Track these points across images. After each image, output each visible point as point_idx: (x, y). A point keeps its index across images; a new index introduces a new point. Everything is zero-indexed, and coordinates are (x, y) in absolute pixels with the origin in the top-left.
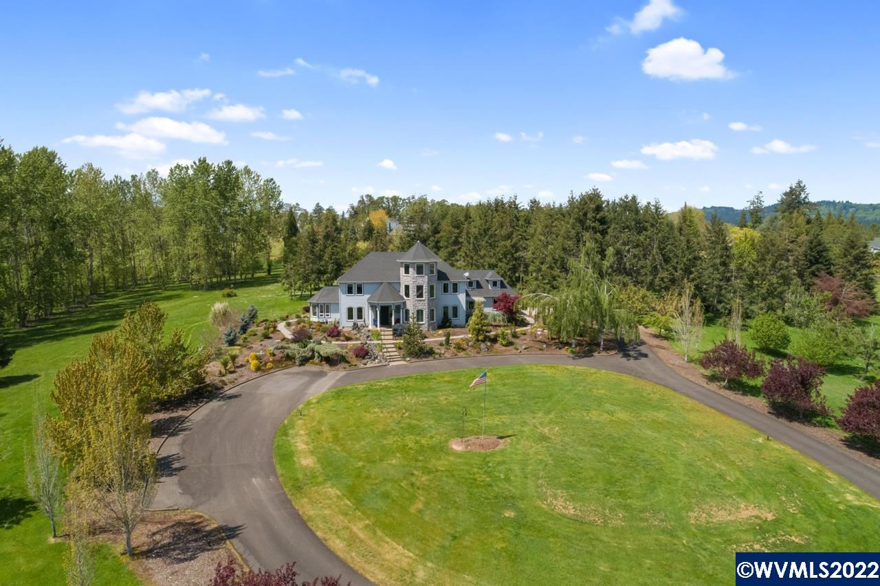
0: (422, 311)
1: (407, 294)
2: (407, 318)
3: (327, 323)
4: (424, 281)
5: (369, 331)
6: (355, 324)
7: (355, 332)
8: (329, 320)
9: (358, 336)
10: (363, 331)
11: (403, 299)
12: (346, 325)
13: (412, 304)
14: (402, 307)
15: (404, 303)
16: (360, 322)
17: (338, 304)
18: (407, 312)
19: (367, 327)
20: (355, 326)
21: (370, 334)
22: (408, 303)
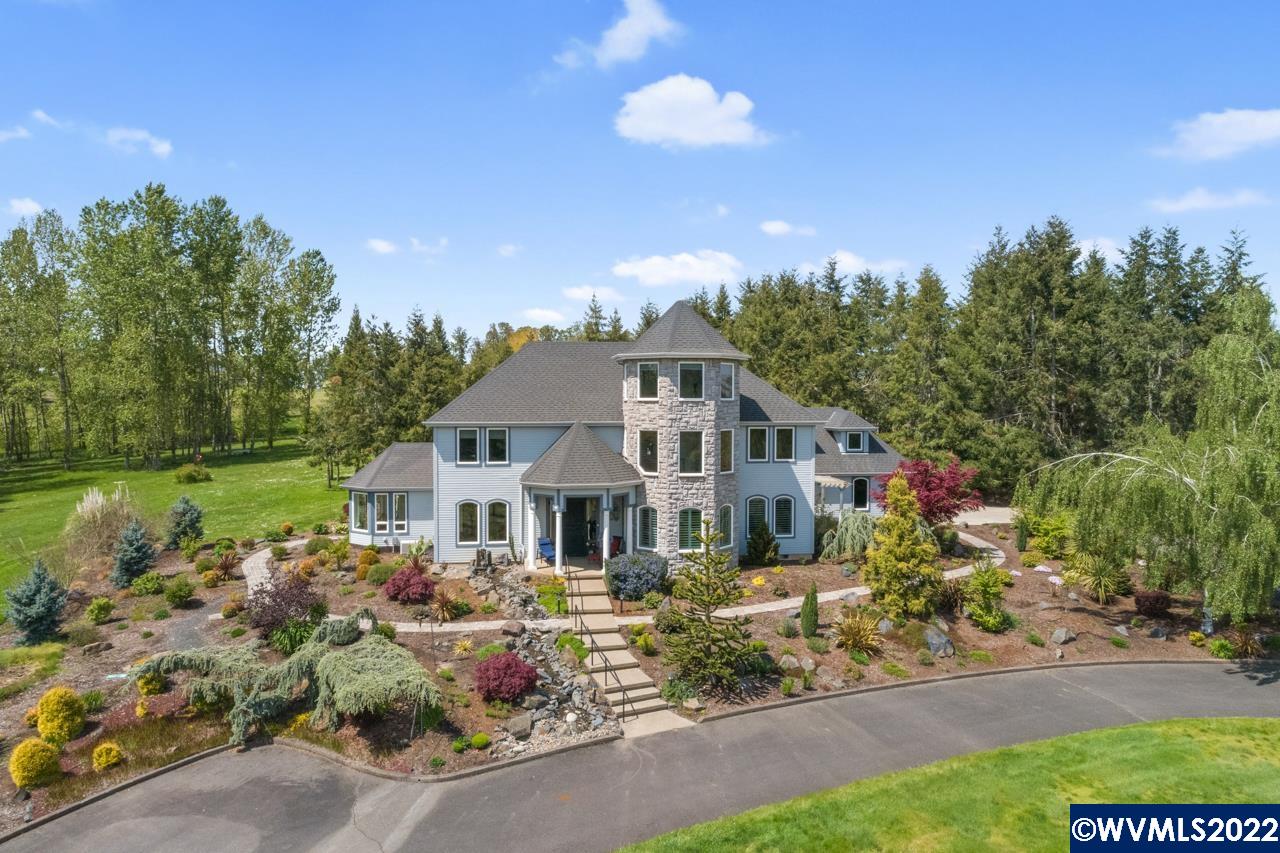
0: (696, 513)
1: (650, 462)
2: (647, 538)
3: (397, 549)
4: (703, 417)
5: (528, 579)
6: (481, 554)
7: (482, 583)
8: (403, 542)
9: (493, 597)
10: (507, 578)
11: (637, 475)
12: (454, 559)
13: (662, 490)
14: (632, 500)
15: (640, 489)
16: (497, 549)
17: (431, 491)
18: (648, 517)
19: (521, 563)
20: (484, 565)
21: (532, 591)
22: (651, 487)
